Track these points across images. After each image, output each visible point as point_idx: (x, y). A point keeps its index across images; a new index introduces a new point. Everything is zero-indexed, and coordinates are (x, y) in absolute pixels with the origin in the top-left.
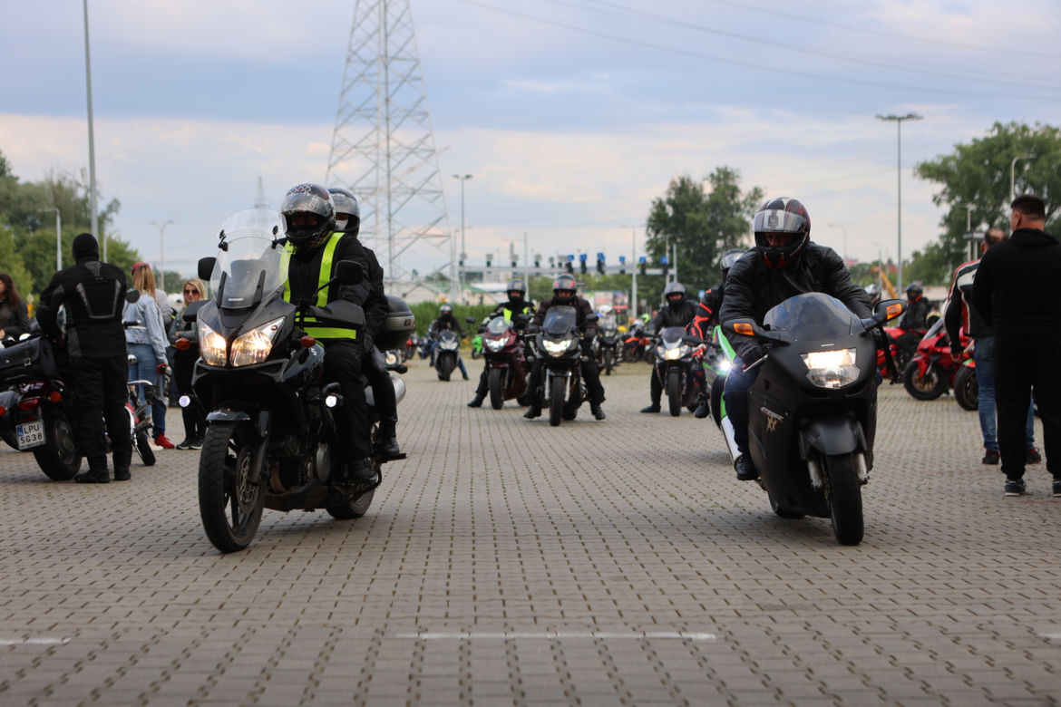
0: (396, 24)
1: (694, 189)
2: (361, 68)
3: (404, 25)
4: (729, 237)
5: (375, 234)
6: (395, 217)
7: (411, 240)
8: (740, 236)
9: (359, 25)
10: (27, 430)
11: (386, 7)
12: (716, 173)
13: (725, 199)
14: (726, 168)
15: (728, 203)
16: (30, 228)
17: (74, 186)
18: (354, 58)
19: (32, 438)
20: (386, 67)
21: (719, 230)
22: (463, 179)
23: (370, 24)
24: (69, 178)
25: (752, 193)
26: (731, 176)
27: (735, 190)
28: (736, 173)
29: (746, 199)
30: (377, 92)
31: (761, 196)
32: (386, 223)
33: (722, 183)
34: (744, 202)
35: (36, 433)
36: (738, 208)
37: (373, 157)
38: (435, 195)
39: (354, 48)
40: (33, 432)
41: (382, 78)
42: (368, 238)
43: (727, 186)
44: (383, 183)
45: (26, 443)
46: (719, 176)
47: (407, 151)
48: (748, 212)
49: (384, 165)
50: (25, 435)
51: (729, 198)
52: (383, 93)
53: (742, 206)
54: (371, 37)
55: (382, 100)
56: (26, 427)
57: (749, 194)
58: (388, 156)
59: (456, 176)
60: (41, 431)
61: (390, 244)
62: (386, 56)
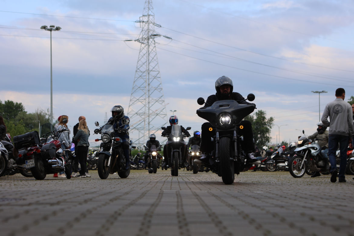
0: (152, 60)
1: (250, 117)
2: (140, 74)
3: (155, 60)
4: (262, 134)
5: (144, 128)
6: (150, 123)
7: (156, 131)
8: (266, 133)
9: (140, 60)
10: (29, 162)
11: (149, 54)
12: (258, 112)
13: (260, 121)
14: (261, 111)
15: (262, 122)
16: (30, 128)
17: (45, 114)
18: (138, 70)
19: (30, 165)
20: (149, 73)
21: (259, 131)
22: (173, 112)
23: (143, 60)
24: (43, 112)
25: (270, 119)
26: (263, 113)
27: (264, 118)
28: (265, 112)
29: (268, 121)
30: (146, 81)
31: (273, 120)
32: (148, 125)
33: (260, 115)
34: (267, 122)
35: (32, 163)
36: (265, 124)
37: (144, 103)
38: (165, 115)
39: (138, 67)
40: (31, 163)
41: (148, 78)
42: (141, 130)
43: (261, 116)
44: (147, 111)
45: (28, 166)
46: (259, 113)
47: (155, 101)
48: (269, 125)
49: (147, 106)
50: (28, 164)
51: (262, 121)
52: (147, 82)
53: (267, 123)
54: (144, 64)
55: (147, 84)
56: (29, 161)
57: (269, 119)
58: (149, 103)
59: (171, 111)
60: (33, 162)
61: (149, 131)
62: (149, 70)
